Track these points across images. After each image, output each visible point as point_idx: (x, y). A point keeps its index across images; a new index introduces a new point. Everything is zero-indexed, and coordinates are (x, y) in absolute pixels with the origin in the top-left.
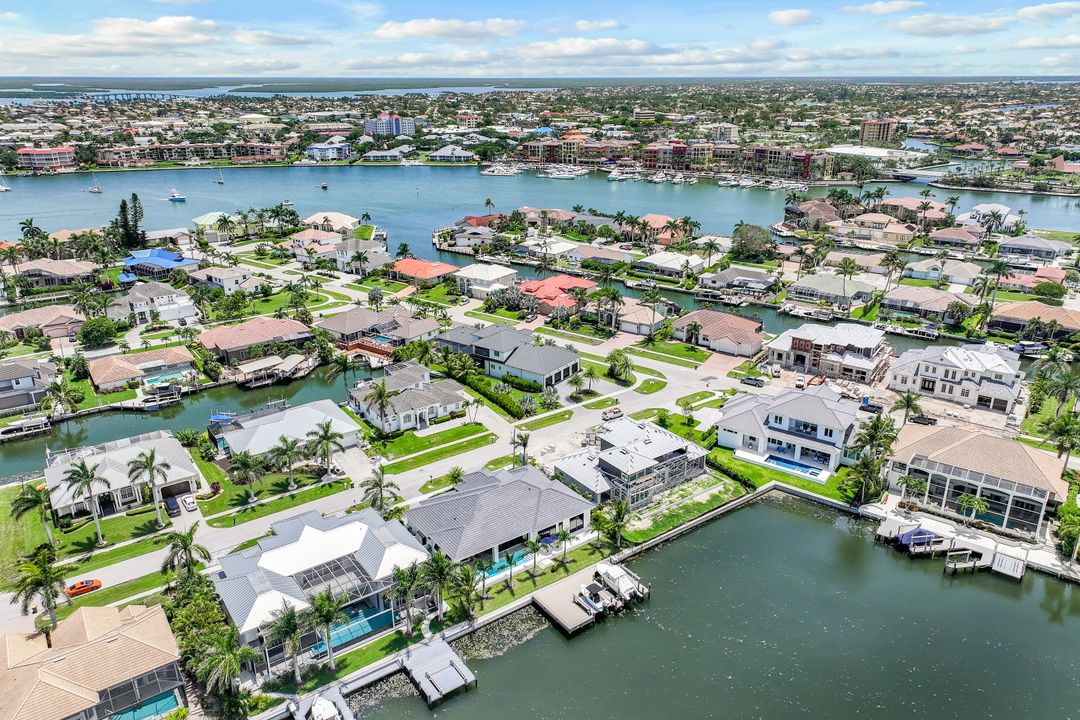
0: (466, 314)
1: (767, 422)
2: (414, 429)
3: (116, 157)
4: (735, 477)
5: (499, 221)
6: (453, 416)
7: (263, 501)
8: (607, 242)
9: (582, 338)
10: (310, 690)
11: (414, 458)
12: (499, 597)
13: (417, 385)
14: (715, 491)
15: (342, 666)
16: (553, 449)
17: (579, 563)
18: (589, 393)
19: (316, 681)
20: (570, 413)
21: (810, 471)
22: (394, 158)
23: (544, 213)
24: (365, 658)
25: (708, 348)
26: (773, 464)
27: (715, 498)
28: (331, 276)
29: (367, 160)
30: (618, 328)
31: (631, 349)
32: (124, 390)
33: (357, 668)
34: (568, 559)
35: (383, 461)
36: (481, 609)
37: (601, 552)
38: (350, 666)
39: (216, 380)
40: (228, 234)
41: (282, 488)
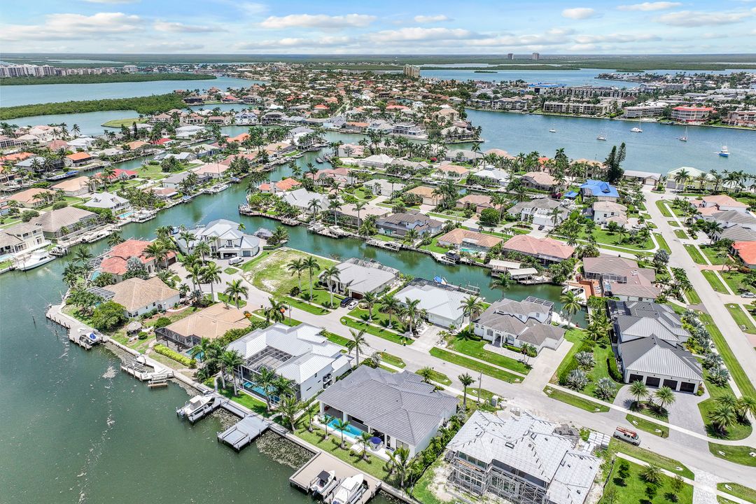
0: (728, 305)
2: (490, 342)
3: (739, 118)
6: (523, 351)
11: (457, 356)
12: (313, 437)
13: (521, 317)
15: (239, 396)
17: (369, 466)
18: (659, 412)
19: (227, 392)
20: (607, 410)
24: (248, 402)
28: (693, 235)
32: (446, 248)
33: (239, 402)
34: (369, 459)
35: (443, 347)
36: (300, 433)
37: (389, 475)
38: (240, 399)
39: (485, 263)
40: (686, 184)
41: (386, 324)
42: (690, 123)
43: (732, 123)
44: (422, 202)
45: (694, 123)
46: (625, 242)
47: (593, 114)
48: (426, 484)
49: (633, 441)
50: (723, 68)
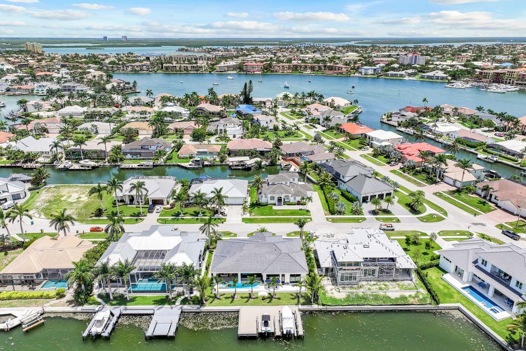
0: (361, 156)
1: (476, 262)
2: (275, 204)
3: (278, 68)
4: (429, 291)
5: (425, 110)
6: (299, 203)
7: (184, 218)
8: (489, 130)
9: (415, 181)
10: (112, 305)
11: (262, 218)
12: (224, 301)
13: (286, 183)
14: (407, 294)
15: (133, 300)
16: (333, 236)
17: (280, 301)
18: (386, 212)
19: (118, 302)
20: (364, 219)
21: (494, 307)
22: (401, 75)
23: (456, 109)
24: (144, 301)
25: (496, 205)
26: (466, 293)
27: (403, 298)
28: (314, 127)
29: (387, 75)
30: (442, 180)
31: (440, 194)
32: (187, 158)
33: (137, 304)
34: (277, 297)
35: (248, 216)
36: (211, 303)
37: (298, 300)
38: (136, 302)
39: (222, 162)
40: (287, 102)
41: (196, 214)
42: (255, 73)
43: (276, 71)
44: (138, 133)
45: (257, 72)
46: (287, 135)
47: (197, 71)
48: (324, 294)
49: (392, 228)
50: (243, 45)
